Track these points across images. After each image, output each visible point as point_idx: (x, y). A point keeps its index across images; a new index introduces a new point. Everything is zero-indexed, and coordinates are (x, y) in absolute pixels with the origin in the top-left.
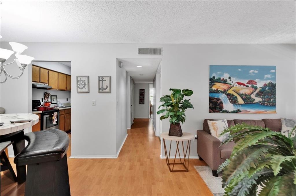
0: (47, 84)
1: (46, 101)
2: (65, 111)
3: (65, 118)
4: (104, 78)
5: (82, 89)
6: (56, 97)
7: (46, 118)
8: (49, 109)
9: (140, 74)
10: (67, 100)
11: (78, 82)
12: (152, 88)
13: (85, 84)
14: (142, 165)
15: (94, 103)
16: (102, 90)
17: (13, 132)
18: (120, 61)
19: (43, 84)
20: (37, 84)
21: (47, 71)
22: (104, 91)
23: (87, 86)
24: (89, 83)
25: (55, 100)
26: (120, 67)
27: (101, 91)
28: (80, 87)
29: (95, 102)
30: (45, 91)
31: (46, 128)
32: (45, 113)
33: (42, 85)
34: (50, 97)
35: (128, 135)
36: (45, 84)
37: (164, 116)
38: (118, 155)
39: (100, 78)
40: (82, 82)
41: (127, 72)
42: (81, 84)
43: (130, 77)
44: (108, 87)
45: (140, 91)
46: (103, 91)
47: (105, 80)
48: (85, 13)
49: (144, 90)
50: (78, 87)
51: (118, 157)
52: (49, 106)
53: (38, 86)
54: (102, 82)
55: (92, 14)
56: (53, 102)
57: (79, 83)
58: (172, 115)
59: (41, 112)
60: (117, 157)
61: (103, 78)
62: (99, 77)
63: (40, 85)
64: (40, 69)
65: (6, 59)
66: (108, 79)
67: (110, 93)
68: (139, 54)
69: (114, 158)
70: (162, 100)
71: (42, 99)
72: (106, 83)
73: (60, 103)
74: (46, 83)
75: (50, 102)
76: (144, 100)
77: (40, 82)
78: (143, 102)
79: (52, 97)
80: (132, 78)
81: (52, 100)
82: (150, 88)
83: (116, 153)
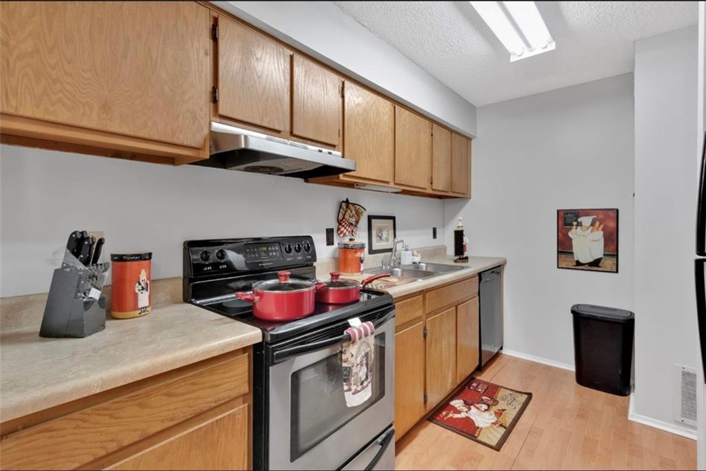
0: (338, 153)
1: (346, 240)
2: (424, 299)
3: (425, 336)
6: (392, 221)
10: (435, 236)
19: (314, 148)
25: (388, 234)
34: (363, 222)
36: (325, 150)
56: (376, 245)
71: (330, 232)
73: (407, 250)
74: (333, 146)
75: (362, 247)
77: (292, 134)
79: (376, 223)
81: (375, 239)
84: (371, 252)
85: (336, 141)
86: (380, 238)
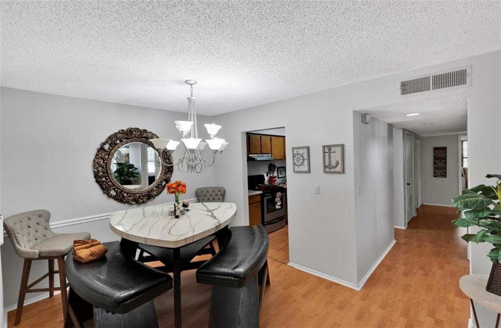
0: (270, 155)
1: (271, 175)
5: (300, 167)
6: (284, 169)
7: (268, 200)
9: (425, 124)
11: (294, 156)
13: (304, 160)
15: (317, 189)
16: (328, 168)
18: (365, 113)
19: (265, 155)
20: (257, 156)
21: (269, 137)
22: (334, 170)
23: (306, 163)
24: (309, 157)
25: (283, 172)
26: (367, 123)
27: (327, 170)
28: (297, 163)
29: (319, 186)
30: (270, 163)
31: (268, 213)
32: (265, 193)
34: (276, 170)
35: (396, 243)
38: (362, 284)
39: (326, 149)
40: (299, 156)
41: (390, 125)
42: (298, 160)
43: (402, 130)
44: (340, 162)
45: (434, 152)
46: (332, 170)
47: (334, 152)
48: (280, 60)
49: (445, 148)
50: (294, 164)
51: (363, 287)
53: (259, 159)
54: (330, 155)
55: (289, 57)
56: (280, 176)
57: (295, 159)
59: (261, 192)
60: (360, 288)
61: (331, 149)
62: (324, 147)
63: (262, 157)
64: (261, 137)
66: (339, 149)
67: (343, 173)
68: (403, 93)
69: (354, 288)
70: (459, 202)
71: (267, 173)
72: (336, 157)
74: (269, 154)
75: (275, 177)
76: (446, 169)
77: (261, 153)
78: (443, 173)
79: (279, 169)
80: (407, 130)
81: (279, 174)
82: (462, 141)
83: (359, 280)
84: (278, 178)
85: (270, 152)
86: (281, 174)
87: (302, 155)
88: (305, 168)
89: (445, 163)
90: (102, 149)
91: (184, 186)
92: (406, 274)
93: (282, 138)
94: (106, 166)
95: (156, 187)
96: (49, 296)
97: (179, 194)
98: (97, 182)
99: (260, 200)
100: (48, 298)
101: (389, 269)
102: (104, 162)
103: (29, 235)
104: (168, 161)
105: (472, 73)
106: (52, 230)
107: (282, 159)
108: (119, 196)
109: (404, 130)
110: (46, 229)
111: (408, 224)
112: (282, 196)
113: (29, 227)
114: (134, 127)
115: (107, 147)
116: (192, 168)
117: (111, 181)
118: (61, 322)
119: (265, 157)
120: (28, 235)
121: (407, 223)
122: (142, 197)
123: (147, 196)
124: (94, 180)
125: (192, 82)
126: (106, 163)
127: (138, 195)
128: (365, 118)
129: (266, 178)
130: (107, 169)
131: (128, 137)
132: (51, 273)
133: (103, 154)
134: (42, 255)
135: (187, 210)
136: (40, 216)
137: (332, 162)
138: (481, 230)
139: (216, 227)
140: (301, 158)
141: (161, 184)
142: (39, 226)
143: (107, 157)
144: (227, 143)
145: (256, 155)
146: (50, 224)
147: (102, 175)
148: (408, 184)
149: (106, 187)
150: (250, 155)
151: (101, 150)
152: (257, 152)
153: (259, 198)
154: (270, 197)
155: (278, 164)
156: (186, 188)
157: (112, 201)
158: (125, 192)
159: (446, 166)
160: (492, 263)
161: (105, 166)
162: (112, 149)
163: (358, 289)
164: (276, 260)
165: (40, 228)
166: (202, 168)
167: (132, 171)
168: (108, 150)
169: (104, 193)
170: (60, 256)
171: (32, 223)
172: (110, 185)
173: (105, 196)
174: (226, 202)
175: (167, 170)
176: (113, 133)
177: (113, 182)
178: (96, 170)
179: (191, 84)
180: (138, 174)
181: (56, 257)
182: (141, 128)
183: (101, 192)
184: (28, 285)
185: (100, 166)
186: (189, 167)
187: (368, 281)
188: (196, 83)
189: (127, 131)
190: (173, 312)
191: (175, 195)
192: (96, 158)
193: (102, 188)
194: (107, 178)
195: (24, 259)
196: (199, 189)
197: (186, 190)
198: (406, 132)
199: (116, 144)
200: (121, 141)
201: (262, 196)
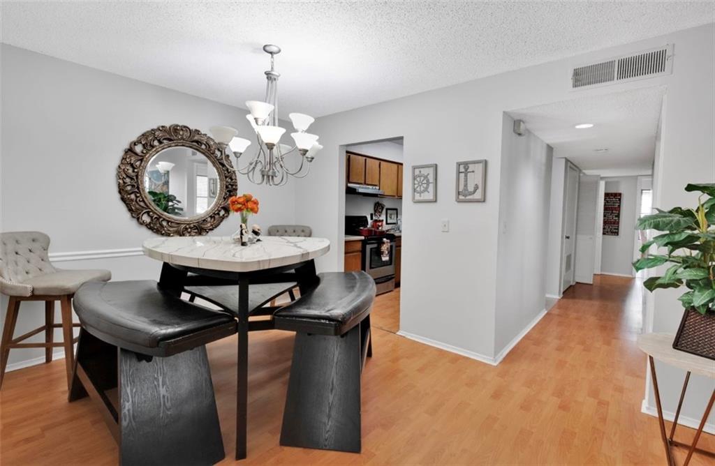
0: (378, 188)
1: (377, 218)
4: (470, 166)
5: (422, 194)
6: (395, 211)
7: (371, 249)
8: (378, 234)
9: (597, 150)
11: (414, 179)
12: (649, 190)
13: (428, 183)
14: (564, 407)
15: (445, 226)
16: (463, 195)
17: (262, 269)
18: (518, 118)
19: (371, 187)
20: (360, 187)
21: (378, 162)
22: (470, 197)
23: (431, 187)
24: (436, 179)
25: (394, 216)
26: (520, 134)
27: (461, 197)
28: (419, 190)
29: (448, 222)
30: (377, 200)
31: (371, 268)
32: (370, 240)
33: (369, 188)
34: (384, 211)
36: (375, 187)
37: (657, 278)
38: (501, 358)
39: (462, 167)
40: (422, 178)
41: (550, 149)
42: (420, 184)
43: (564, 160)
44: (480, 186)
45: (606, 199)
46: (467, 198)
47: (473, 172)
49: (620, 194)
50: (415, 190)
51: (500, 363)
52: (378, 228)
53: (361, 190)
54: (466, 176)
56: (389, 221)
57: (416, 182)
58: (693, 281)
59: (363, 238)
60: (497, 363)
61: (468, 168)
62: (459, 164)
63: (366, 188)
64: (366, 160)
65: (275, 143)
66: (480, 167)
67: (484, 201)
68: (576, 86)
69: (488, 362)
70: (647, 223)
71: (372, 215)
72: (475, 178)
74: (375, 185)
75: (382, 221)
76: (618, 223)
77: (365, 184)
78: (615, 229)
79: (389, 212)
80: (571, 163)
81: (388, 218)
82: (642, 190)
83: (496, 353)
84: (387, 224)
85: (377, 183)
86: (391, 218)
87: (426, 177)
88: (430, 196)
89: (618, 216)
90: (130, 151)
91: (256, 203)
92: (559, 349)
93: (396, 166)
94: (137, 176)
95: (211, 217)
96: (44, 361)
97: (248, 213)
98: (123, 199)
99: (361, 249)
100: (44, 364)
101: (537, 343)
102: (133, 171)
103: (16, 264)
104: (230, 180)
105: (674, 55)
106: (52, 264)
107: (394, 196)
108: (155, 224)
109: (567, 161)
110: (42, 260)
111: (564, 293)
112: (391, 247)
113: (17, 253)
114: (180, 124)
115: (139, 149)
116: (268, 176)
117: (143, 201)
118: (63, 392)
119: (370, 190)
120: (14, 264)
121: (562, 291)
122: (189, 230)
123: (197, 229)
124: (118, 196)
125: (274, 49)
126: (138, 172)
127: (183, 226)
128: (519, 125)
129: (370, 221)
130: (137, 181)
131: (172, 138)
132: (49, 327)
133: (132, 158)
134: (37, 293)
135: (259, 240)
136: (33, 240)
137: (469, 185)
138: (671, 266)
139: (303, 255)
140: (425, 182)
141: (218, 214)
142: (32, 254)
143: (138, 163)
144: (321, 147)
145: (358, 186)
146: (49, 255)
147: (130, 190)
148: (568, 238)
149: (137, 209)
150: (349, 185)
151: (130, 153)
152: (359, 182)
153: (359, 246)
154: (375, 246)
155: (387, 204)
156: (259, 206)
157: (144, 231)
158: (164, 220)
159: (619, 220)
160: (684, 309)
161: (135, 178)
162: (147, 153)
163: (495, 364)
164: (381, 328)
165: (34, 257)
166: (282, 179)
167: (172, 206)
168: (140, 154)
169: (133, 217)
170: (64, 295)
171: (22, 249)
172: (143, 207)
173: (134, 222)
174: (314, 237)
175: (228, 193)
176: (149, 129)
177: (146, 202)
178: (121, 181)
179: (271, 53)
180: (182, 209)
181: (58, 297)
182: (192, 127)
183: (128, 215)
184: (14, 338)
185: (127, 176)
186: (263, 176)
187: (508, 355)
188: (279, 51)
189: (170, 128)
190: (236, 368)
191: (242, 215)
192: (122, 163)
193: (130, 210)
194: (138, 195)
195: (8, 298)
196: (273, 226)
197: (258, 209)
198: (569, 164)
199: (153, 147)
200: (160, 142)
201: (364, 243)
